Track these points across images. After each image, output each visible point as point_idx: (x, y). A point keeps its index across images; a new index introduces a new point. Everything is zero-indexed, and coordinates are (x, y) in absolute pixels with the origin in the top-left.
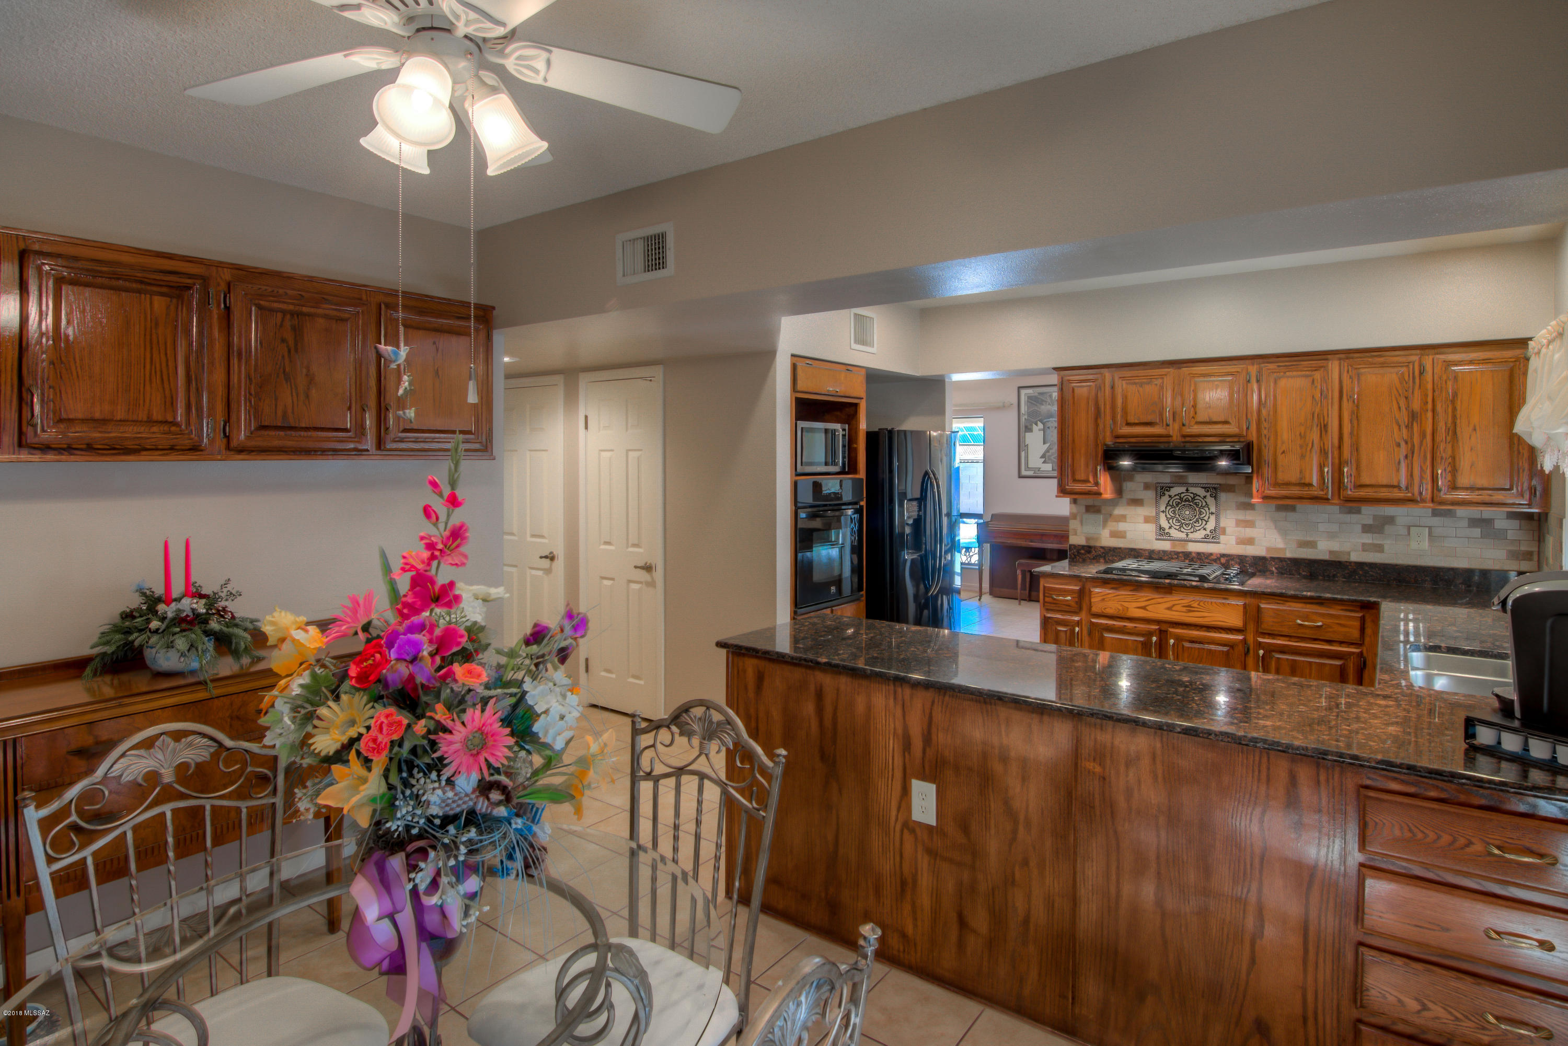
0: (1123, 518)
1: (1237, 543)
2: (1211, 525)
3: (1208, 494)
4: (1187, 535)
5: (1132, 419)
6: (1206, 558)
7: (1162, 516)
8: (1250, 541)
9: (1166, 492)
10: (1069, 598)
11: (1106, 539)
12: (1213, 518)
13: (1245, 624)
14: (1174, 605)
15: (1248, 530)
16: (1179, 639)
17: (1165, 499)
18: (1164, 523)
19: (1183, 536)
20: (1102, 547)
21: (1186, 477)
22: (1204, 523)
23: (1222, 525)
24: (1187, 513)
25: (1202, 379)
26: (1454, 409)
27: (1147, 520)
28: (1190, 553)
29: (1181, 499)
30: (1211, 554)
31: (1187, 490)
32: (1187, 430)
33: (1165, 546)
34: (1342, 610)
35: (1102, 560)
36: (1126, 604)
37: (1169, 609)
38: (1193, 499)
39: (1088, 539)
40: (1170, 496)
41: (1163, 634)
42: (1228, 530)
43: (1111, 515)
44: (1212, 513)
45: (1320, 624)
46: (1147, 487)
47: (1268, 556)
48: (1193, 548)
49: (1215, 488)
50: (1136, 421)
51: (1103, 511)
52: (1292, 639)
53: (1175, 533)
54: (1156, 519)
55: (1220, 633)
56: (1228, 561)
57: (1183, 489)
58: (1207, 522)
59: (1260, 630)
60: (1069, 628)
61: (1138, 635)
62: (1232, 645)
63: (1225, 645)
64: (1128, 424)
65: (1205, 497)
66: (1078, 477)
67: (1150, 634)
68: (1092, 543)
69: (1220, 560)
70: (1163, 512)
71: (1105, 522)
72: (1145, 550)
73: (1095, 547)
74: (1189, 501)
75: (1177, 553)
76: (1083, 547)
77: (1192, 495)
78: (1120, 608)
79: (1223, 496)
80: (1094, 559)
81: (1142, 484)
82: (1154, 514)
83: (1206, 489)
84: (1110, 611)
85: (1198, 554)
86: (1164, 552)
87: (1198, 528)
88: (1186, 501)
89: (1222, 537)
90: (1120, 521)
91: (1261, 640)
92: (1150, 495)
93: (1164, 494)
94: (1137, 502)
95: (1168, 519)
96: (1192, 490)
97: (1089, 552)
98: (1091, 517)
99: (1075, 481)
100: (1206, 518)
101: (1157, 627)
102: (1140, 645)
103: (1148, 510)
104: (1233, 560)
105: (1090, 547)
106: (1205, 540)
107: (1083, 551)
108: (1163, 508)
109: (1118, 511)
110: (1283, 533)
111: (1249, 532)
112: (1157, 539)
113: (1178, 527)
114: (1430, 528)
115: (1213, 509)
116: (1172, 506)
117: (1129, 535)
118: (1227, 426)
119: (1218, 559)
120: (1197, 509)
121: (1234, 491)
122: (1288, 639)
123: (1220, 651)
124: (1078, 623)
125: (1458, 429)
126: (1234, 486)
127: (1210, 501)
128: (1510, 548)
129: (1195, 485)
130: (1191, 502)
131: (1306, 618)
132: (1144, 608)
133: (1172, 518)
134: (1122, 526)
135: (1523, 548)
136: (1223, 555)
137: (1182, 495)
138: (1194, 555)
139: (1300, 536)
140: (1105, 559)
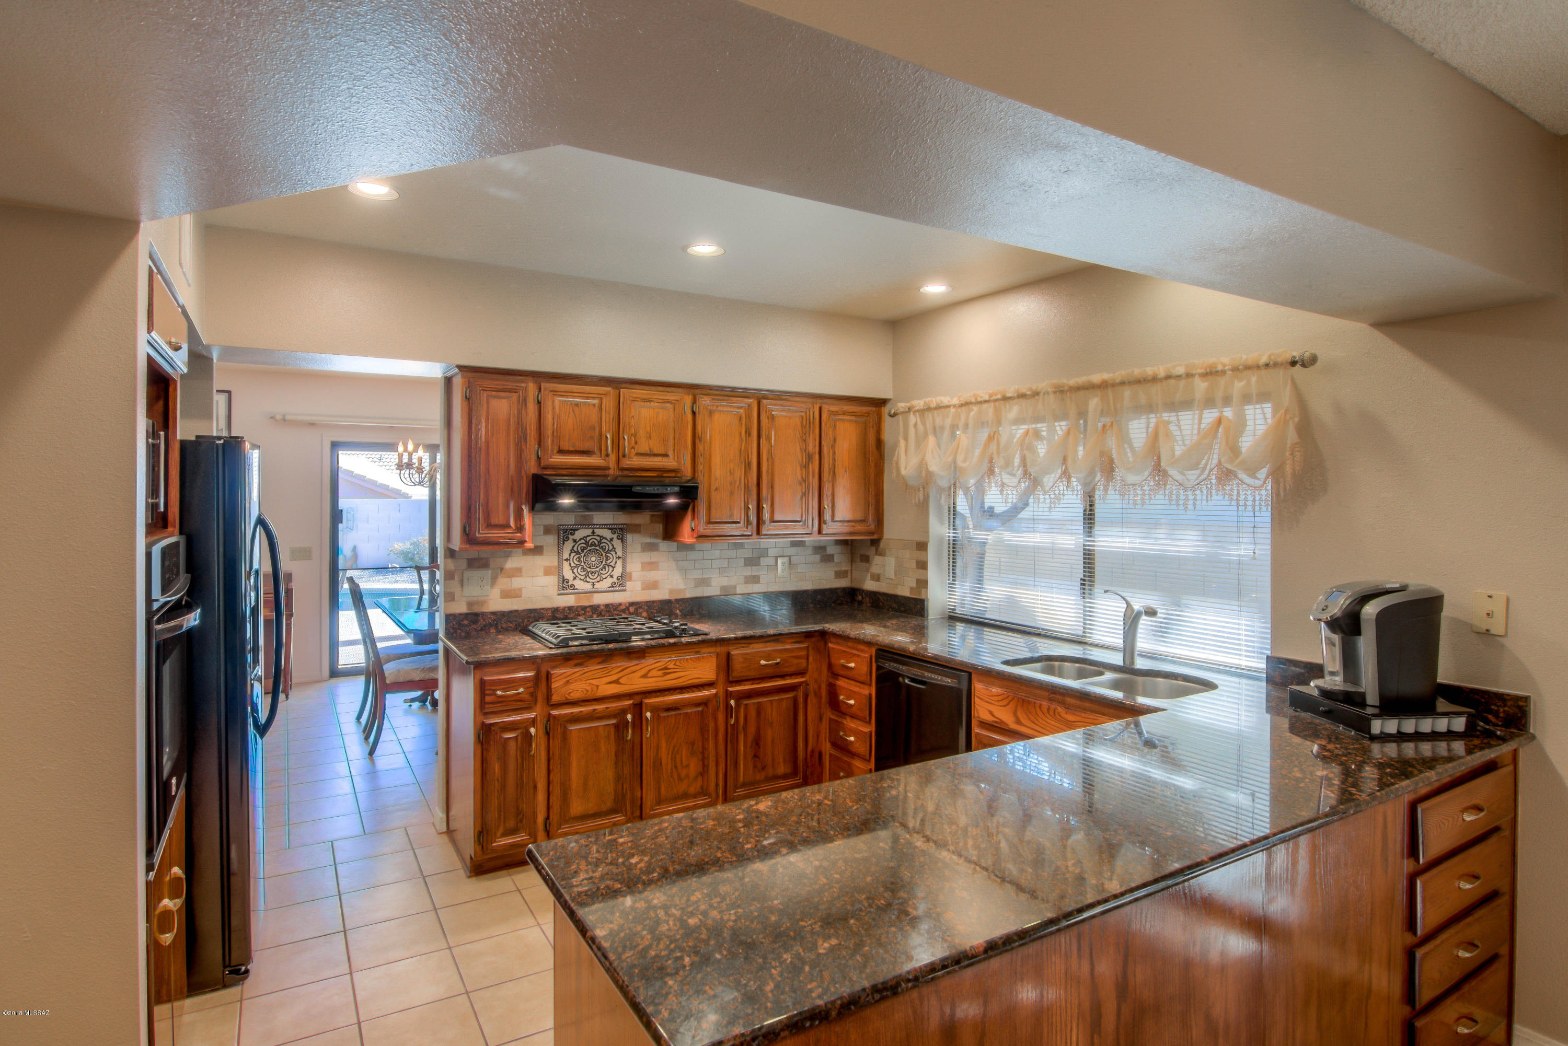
0: (518, 572)
1: (643, 589)
2: (618, 571)
3: (615, 536)
4: (593, 585)
5: (566, 446)
6: (615, 610)
7: (566, 565)
8: (654, 585)
9: (570, 536)
10: (521, 690)
11: (495, 602)
12: (620, 562)
13: (717, 676)
14: (650, 671)
15: (652, 573)
16: (655, 710)
17: (569, 545)
18: (568, 574)
19: (588, 587)
20: (493, 613)
21: (591, 517)
22: (611, 569)
23: (628, 570)
24: (593, 559)
25: (642, 403)
26: (834, 453)
27: (547, 572)
28: (598, 606)
29: (587, 543)
30: (620, 604)
31: (593, 532)
32: (626, 463)
33: (568, 601)
34: (792, 643)
35: (493, 630)
36: (595, 682)
37: (645, 676)
38: (600, 542)
39: (470, 604)
40: (575, 541)
41: (638, 709)
42: (634, 575)
43: (502, 569)
44: (619, 558)
45: (778, 660)
46: (547, 530)
47: (673, 597)
48: (600, 599)
49: (622, 529)
50: (571, 449)
51: (492, 565)
52: (755, 682)
53: (580, 585)
54: (560, 567)
55: (693, 692)
56: (636, 610)
57: (589, 532)
58: (613, 568)
59: (731, 679)
60: (520, 731)
61: (608, 717)
62: (704, 703)
63: (698, 705)
64: (561, 452)
65: (612, 539)
66: (494, 521)
67: (624, 712)
68: (476, 609)
69: (628, 609)
70: (567, 560)
71: (494, 579)
72: (547, 609)
73: (483, 614)
74: (595, 545)
75: (584, 608)
76: (466, 615)
77: (598, 538)
78: (589, 688)
79: (629, 537)
80: (482, 630)
81: (542, 528)
82: (556, 564)
83: (613, 528)
84: (576, 696)
85: (607, 606)
86: (570, 608)
87: (604, 576)
88: (592, 545)
89: (628, 583)
90: (513, 576)
91: (730, 689)
92: (551, 540)
93: (568, 539)
94: (538, 550)
95: (572, 569)
96: (598, 532)
97: (475, 622)
98: (476, 574)
99: (490, 526)
100: (612, 564)
101: (631, 702)
102: (612, 730)
103: (549, 559)
104: (641, 608)
105: (476, 615)
106: (613, 588)
107: (466, 622)
108: (566, 556)
109: (513, 562)
110: (684, 571)
111: (654, 575)
112: (559, 594)
113: (582, 577)
114: (789, 556)
115: (620, 553)
116: (577, 553)
117: (525, 593)
118: (665, 459)
119: (628, 608)
120: (604, 554)
121: (640, 532)
122: (751, 682)
123: (695, 712)
124: (533, 722)
125: (836, 470)
126: (639, 525)
127: (617, 544)
128: (837, 569)
129: (602, 526)
130: (594, 547)
131: (768, 657)
132: (617, 682)
133: (577, 566)
134: (516, 583)
135: (844, 569)
136: (632, 604)
137: (588, 539)
138: (602, 607)
139: (697, 574)
140: (496, 628)
